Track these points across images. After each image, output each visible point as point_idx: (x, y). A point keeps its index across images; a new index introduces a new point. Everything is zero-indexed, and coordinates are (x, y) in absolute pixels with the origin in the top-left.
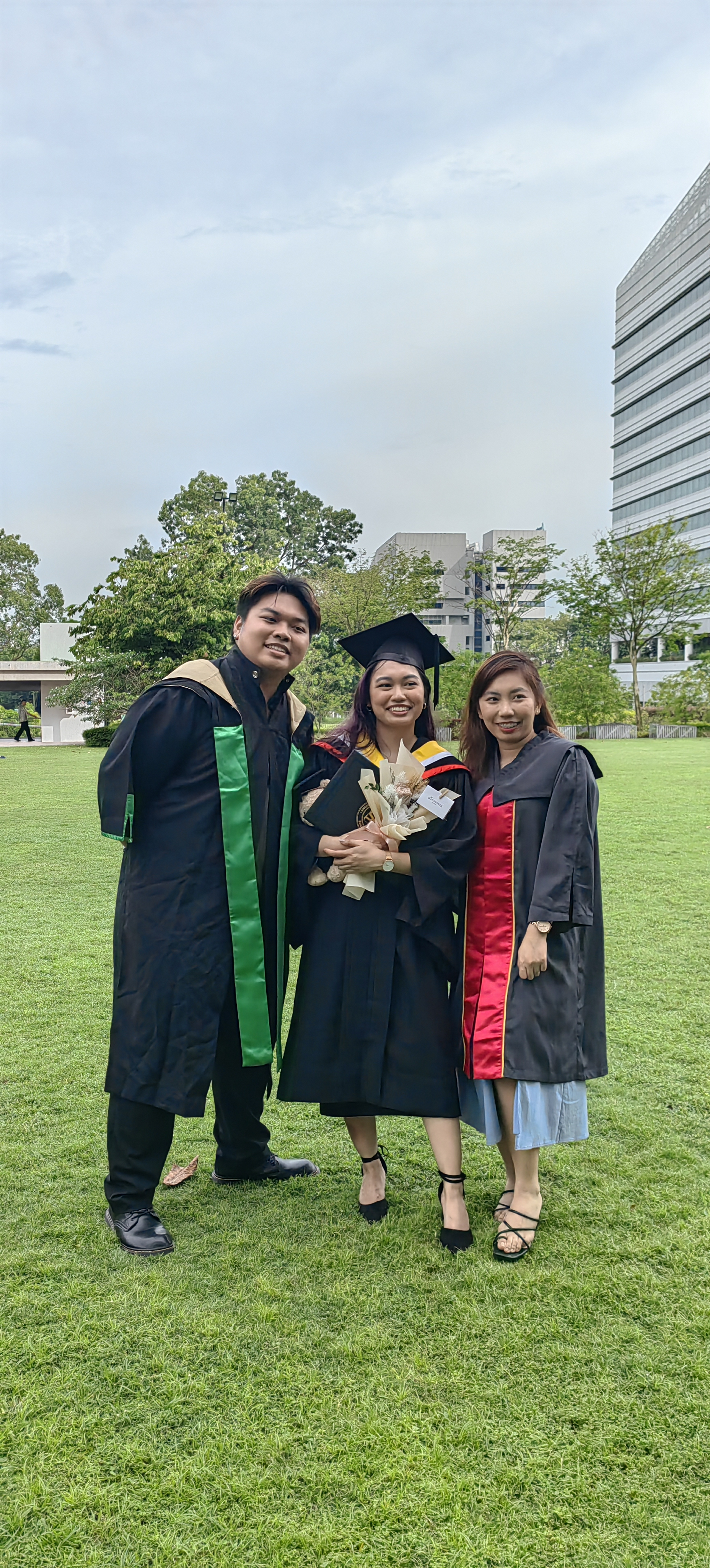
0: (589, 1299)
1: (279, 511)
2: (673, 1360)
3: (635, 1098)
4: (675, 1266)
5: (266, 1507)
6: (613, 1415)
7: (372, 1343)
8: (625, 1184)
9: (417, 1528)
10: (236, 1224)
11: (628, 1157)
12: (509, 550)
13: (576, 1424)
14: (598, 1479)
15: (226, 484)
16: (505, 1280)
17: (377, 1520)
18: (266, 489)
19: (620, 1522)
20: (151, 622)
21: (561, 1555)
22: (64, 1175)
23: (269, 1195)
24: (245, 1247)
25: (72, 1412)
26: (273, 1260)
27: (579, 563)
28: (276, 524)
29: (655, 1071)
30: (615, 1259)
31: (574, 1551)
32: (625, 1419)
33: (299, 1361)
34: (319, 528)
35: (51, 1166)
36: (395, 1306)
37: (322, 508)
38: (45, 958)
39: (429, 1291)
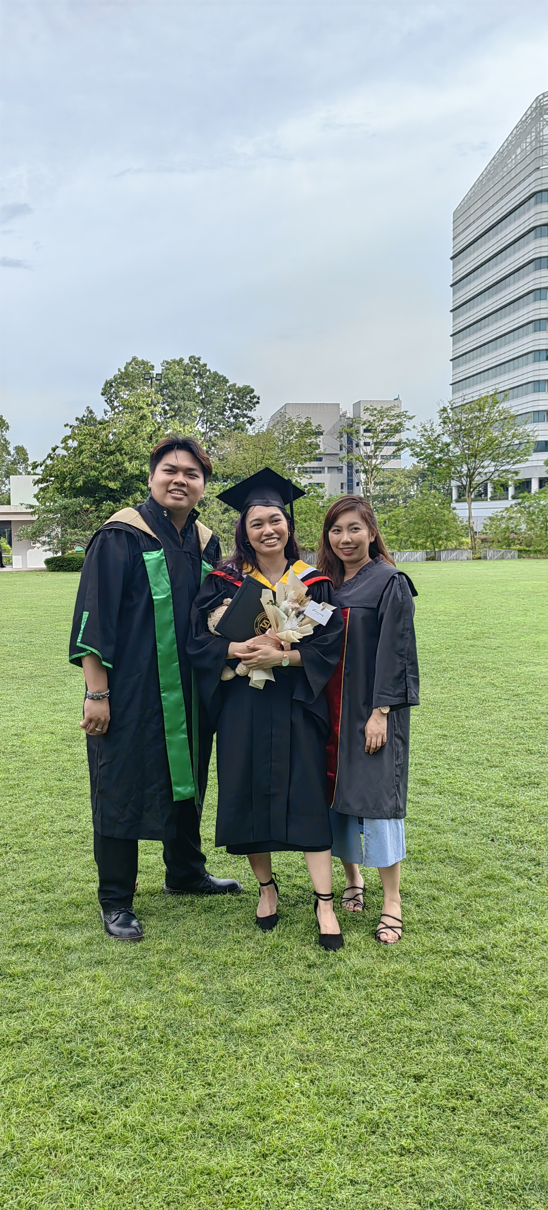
0: (429, 985)
1: (195, 387)
2: (492, 1030)
3: (466, 834)
4: (494, 960)
5: (184, 1145)
6: (446, 1071)
7: (265, 1021)
8: (457, 899)
9: (298, 1158)
10: (162, 934)
11: (459, 878)
12: (372, 416)
13: (418, 1078)
14: (434, 1119)
15: (153, 366)
16: (366, 972)
17: (267, 1152)
18: (184, 370)
19: (451, 1149)
20: (96, 474)
21: (406, 1175)
22: (30, 900)
23: (187, 912)
24: (169, 952)
25: (37, 1077)
26: (190, 961)
27: (426, 425)
28: (192, 398)
29: (481, 814)
30: (449, 955)
31: (415, 1172)
32: (455, 1073)
33: (210, 1036)
34: (226, 400)
35: (21, 893)
36: (283, 994)
37: (228, 385)
38: (16, 735)
39: (309, 982)
